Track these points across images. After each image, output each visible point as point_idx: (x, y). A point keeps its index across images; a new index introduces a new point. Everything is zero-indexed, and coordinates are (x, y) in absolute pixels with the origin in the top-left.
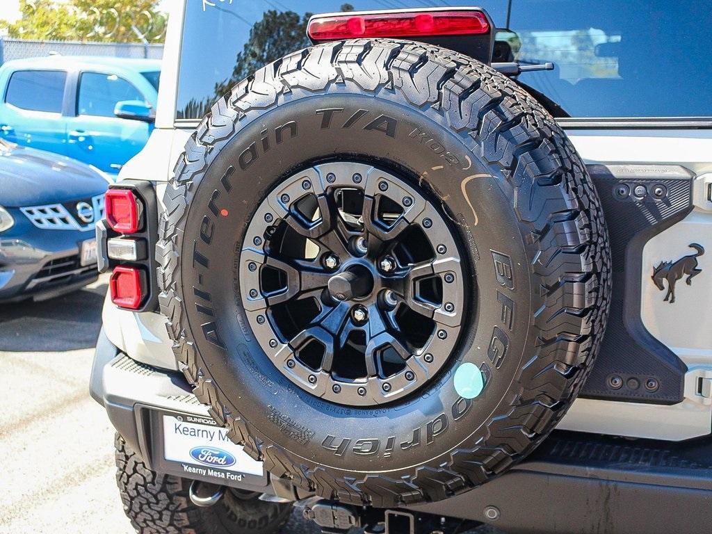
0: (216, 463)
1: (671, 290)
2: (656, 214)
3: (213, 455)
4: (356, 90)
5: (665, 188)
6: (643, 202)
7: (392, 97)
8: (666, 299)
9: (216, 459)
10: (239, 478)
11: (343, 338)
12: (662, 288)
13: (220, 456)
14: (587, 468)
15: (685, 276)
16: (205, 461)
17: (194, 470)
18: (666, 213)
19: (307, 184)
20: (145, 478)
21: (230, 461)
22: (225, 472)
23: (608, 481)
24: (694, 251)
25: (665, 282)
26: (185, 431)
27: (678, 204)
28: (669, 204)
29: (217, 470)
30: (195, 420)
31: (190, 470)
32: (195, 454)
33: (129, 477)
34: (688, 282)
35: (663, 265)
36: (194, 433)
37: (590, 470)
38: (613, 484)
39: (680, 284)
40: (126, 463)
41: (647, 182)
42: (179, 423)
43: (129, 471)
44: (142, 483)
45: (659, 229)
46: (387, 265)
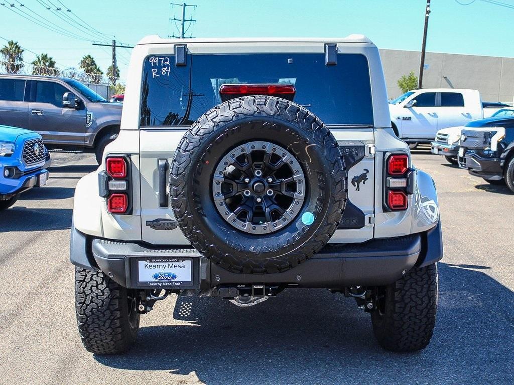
0: (167, 279)
1: (358, 186)
2: (354, 159)
3: (165, 276)
4: (265, 115)
5: (356, 149)
6: (349, 155)
7: (279, 117)
8: (357, 190)
9: (166, 277)
10: (179, 284)
11: (254, 209)
12: (355, 186)
13: (168, 276)
14: (335, 254)
15: (363, 181)
16: (161, 279)
17: (155, 284)
18: (357, 158)
19: (243, 150)
20: (97, 304)
21: (174, 277)
22: (172, 282)
23: (343, 258)
24: (365, 172)
25: (356, 184)
26: (150, 266)
27: (360, 155)
28: (357, 155)
29: (168, 282)
30: (157, 260)
31: (153, 284)
32: (155, 277)
33: (87, 305)
34: (364, 183)
35: (355, 177)
36: (155, 267)
37: (336, 255)
38: (344, 259)
39: (361, 183)
40: (86, 298)
41: (350, 147)
42: (146, 263)
43: (88, 302)
44: (96, 307)
45: (354, 164)
46: (270, 180)
